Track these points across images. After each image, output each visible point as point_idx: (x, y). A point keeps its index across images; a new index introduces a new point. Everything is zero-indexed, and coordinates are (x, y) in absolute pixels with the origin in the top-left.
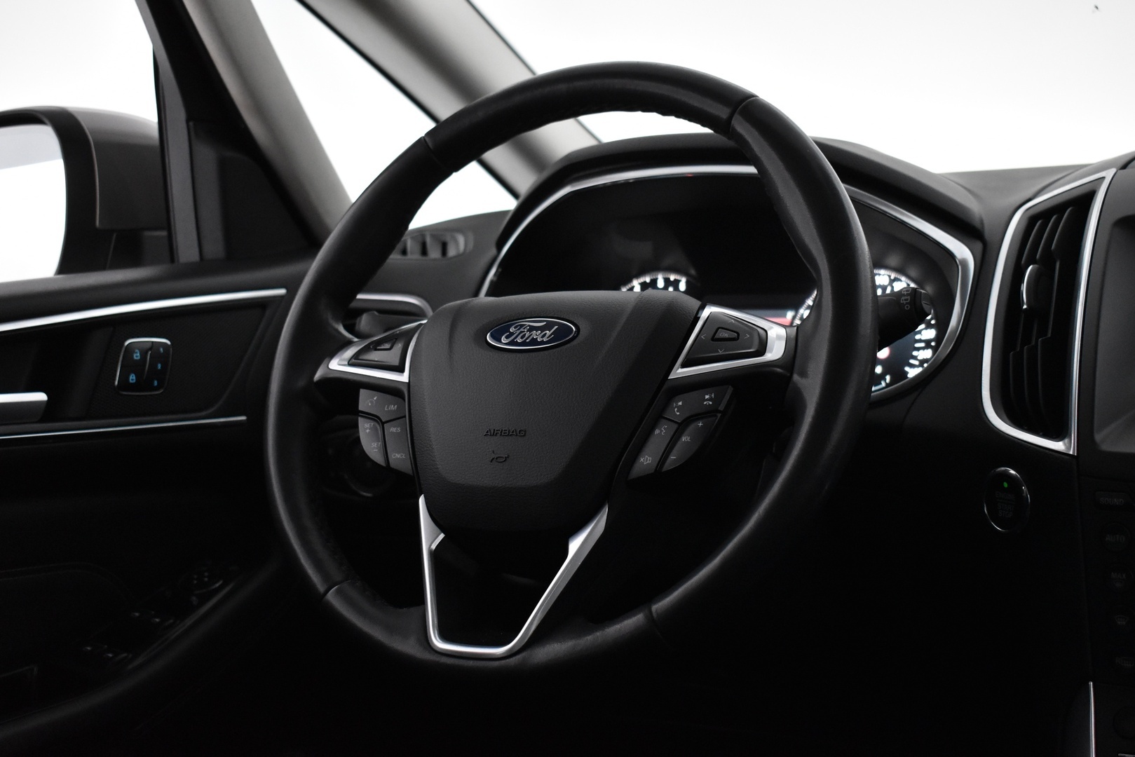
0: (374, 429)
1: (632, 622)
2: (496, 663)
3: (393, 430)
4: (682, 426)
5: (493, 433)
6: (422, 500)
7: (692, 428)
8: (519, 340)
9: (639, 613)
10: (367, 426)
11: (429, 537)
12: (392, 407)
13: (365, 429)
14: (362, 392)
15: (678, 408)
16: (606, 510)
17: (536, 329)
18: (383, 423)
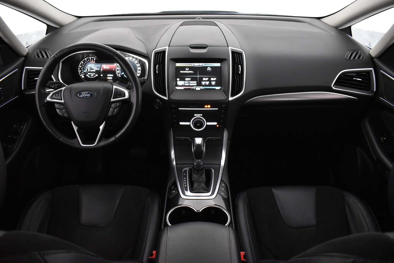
0: (59, 111)
1: (113, 139)
2: (93, 147)
3: (63, 111)
4: (115, 109)
5: (84, 112)
6: (72, 122)
7: (116, 109)
8: (84, 96)
9: (113, 137)
10: (58, 110)
11: (75, 128)
12: (62, 107)
13: (58, 111)
14: (55, 104)
15: (113, 105)
16: (105, 122)
17: (87, 94)
18: (61, 110)
